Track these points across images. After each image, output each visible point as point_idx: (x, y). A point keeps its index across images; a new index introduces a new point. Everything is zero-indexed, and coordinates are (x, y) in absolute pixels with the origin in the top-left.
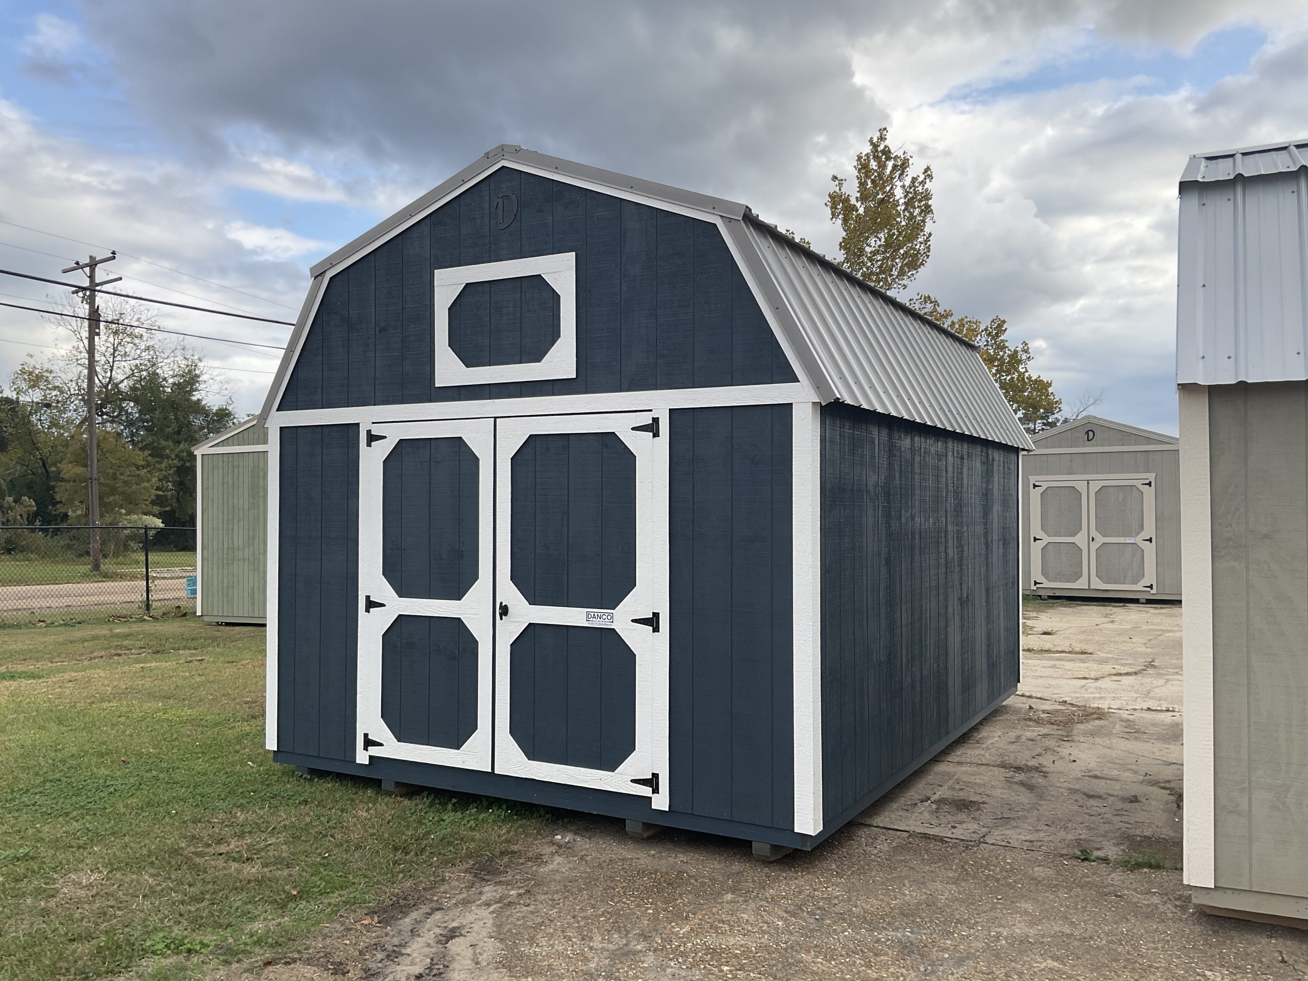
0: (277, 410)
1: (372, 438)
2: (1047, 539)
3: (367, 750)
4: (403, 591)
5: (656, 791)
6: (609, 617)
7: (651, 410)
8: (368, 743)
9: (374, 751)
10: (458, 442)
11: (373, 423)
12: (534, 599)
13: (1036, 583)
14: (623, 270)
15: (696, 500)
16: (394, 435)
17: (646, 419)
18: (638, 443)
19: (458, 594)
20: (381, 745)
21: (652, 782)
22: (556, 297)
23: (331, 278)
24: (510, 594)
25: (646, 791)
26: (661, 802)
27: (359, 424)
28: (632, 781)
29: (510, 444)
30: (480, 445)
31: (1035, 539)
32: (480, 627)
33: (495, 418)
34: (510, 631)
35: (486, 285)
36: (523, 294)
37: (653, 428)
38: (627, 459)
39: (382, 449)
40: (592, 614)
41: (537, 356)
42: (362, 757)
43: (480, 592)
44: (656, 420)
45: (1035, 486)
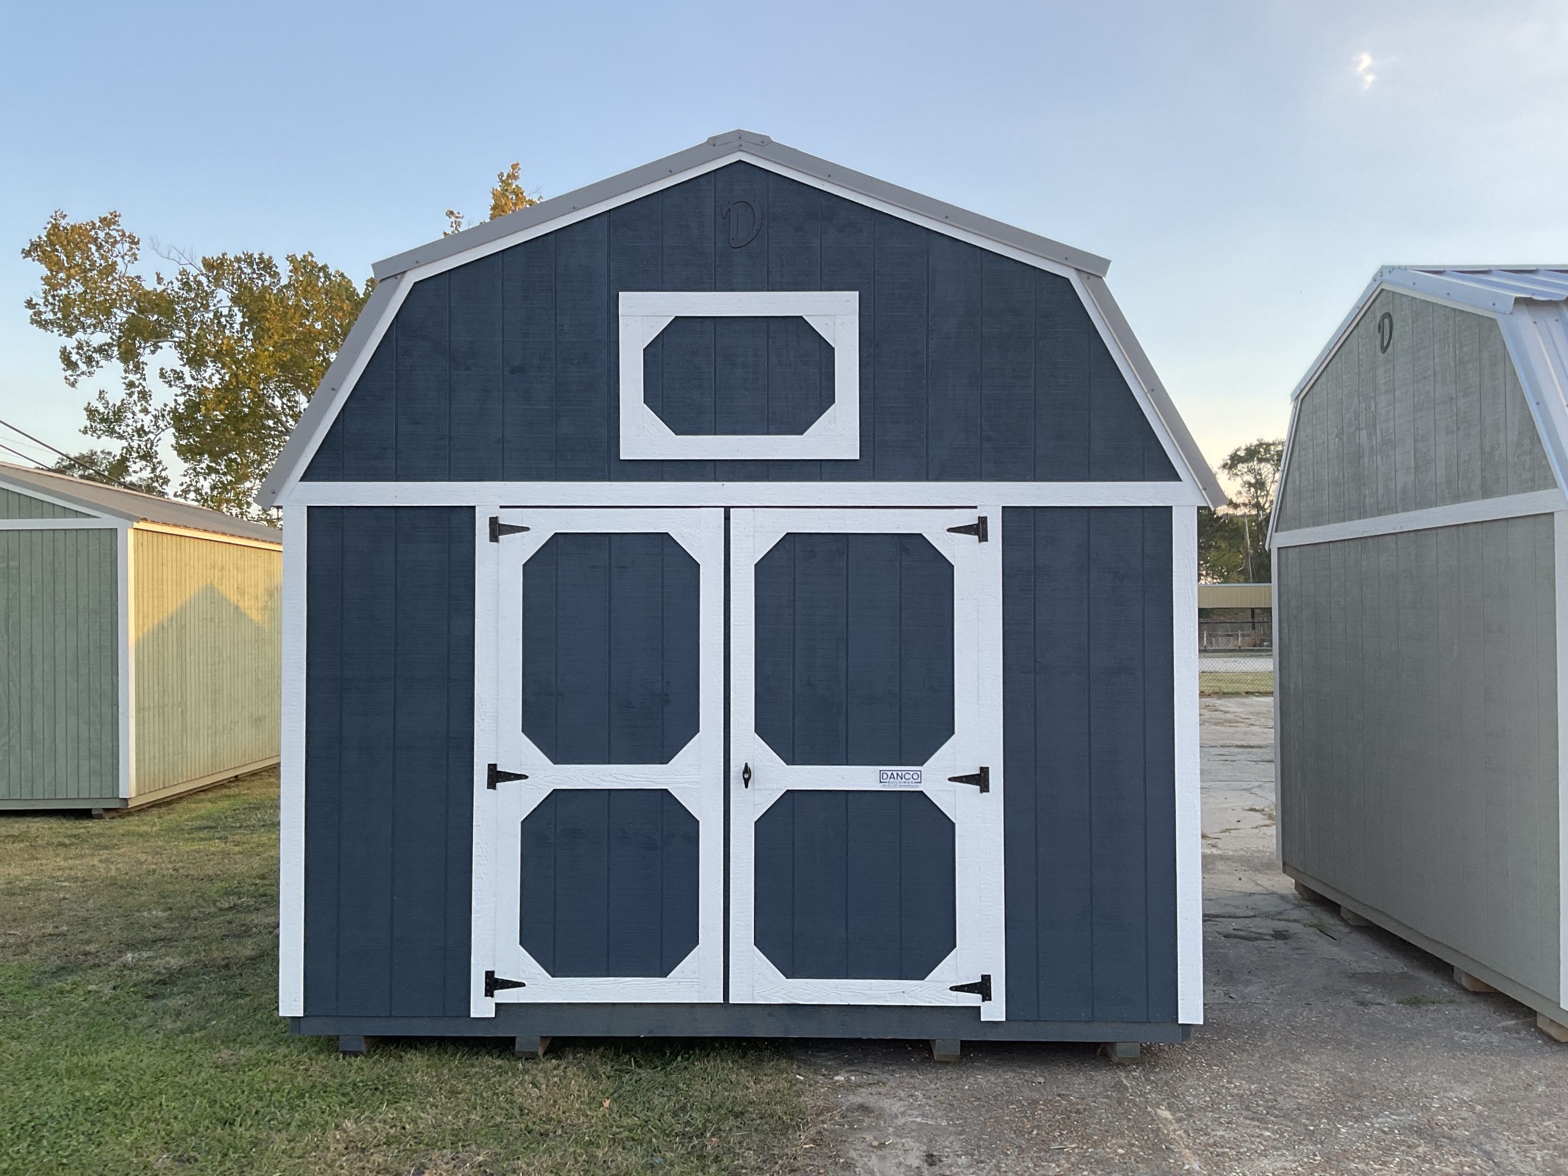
0: (302, 480)
1: (497, 530)
3: (492, 996)
4: (558, 754)
5: (987, 997)
7: (976, 507)
8: (493, 984)
9: (503, 996)
10: (664, 539)
11: (501, 507)
12: (794, 756)
14: (931, 323)
15: (1037, 622)
16: (542, 527)
17: (969, 518)
18: (955, 549)
19: (663, 754)
20: (521, 985)
21: (983, 987)
22: (828, 351)
23: (414, 284)
24: (755, 751)
25: (972, 999)
26: (994, 1010)
27: (473, 507)
28: (951, 989)
29: (755, 543)
30: (703, 547)
32: (699, 799)
33: (727, 508)
34: (753, 804)
35: (708, 322)
36: (770, 340)
37: (979, 530)
38: (941, 571)
39: (524, 546)
40: (889, 773)
41: (796, 426)
42: (482, 1007)
43: (701, 749)
44: (983, 521)
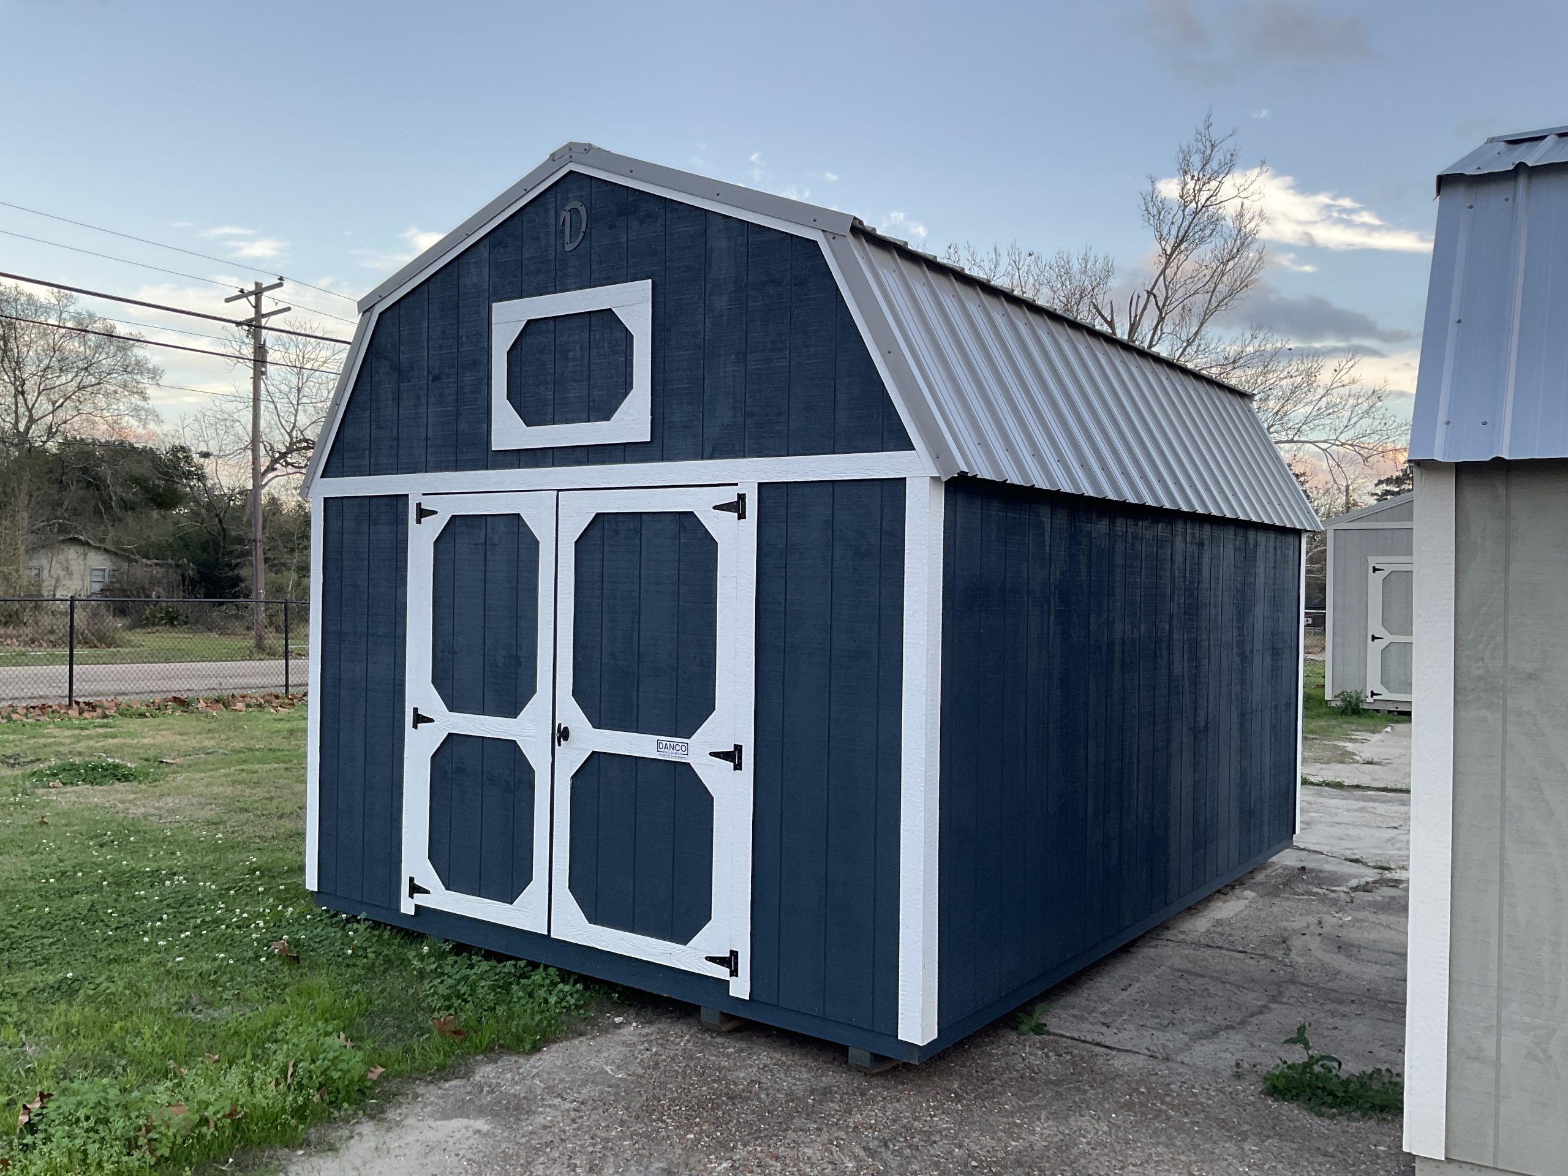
0: (322, 477)
1: (422, 513)
2: (1388, 638)
3: (412, 898)
4: (453, 705)
5: (734, 973)
6: (684, 748)
7: (736, 484)
8: (415, 889)
9: (420, 899)
10: (516, 520)
11: (424, 494)
12: (598, 722)
13: (1373, 694)
14: (707, 302)
15: (788, 602)
16: (446, 509)
17: (729, 496)
18: (718, 526)
19: (512, 709)
20: (429, 892)
21: (730, 961)
22: (629, 337)
23: (381, 315)
24: (572, 715)
25: (722, 972)
26: (740, 988)
27: (407, 495)
28: (707, 958)
29: (574, 526)
30: (539, 525)
31: (1374, 638)
32: (536, 753)
33: (558, 490)
34: (572, 758)
35: (551, 323)
36: (592, 334)
37: (738, 507)
38: (707, 546)
39: (433, 527)
40: (664, 743)
41: (605, 413)
42: (407, 906)
43: (537, 709)
44: (742, 497)
45: (1375, 570)
